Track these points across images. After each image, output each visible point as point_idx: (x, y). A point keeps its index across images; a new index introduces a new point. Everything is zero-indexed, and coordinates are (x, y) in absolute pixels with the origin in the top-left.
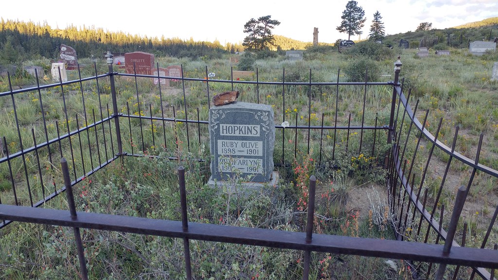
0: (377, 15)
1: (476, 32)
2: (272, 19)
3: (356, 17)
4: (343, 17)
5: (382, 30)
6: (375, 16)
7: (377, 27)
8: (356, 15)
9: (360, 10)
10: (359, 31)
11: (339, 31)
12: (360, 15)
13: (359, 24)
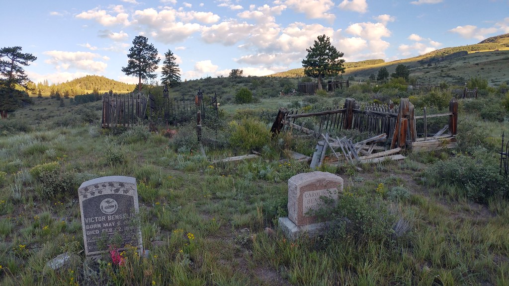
0: (169, 54)
1: (275, 82)
2: (23, 52)
3: (147, 56)
4: (130, 56)
5: (177, 74)
6: (166, 56)
7: (171, 70)
8: (146, 54)
9: (151, 48)
10: (151, 73)
11: (125, 73)
12: (152, 54)
13: (152, 65)
